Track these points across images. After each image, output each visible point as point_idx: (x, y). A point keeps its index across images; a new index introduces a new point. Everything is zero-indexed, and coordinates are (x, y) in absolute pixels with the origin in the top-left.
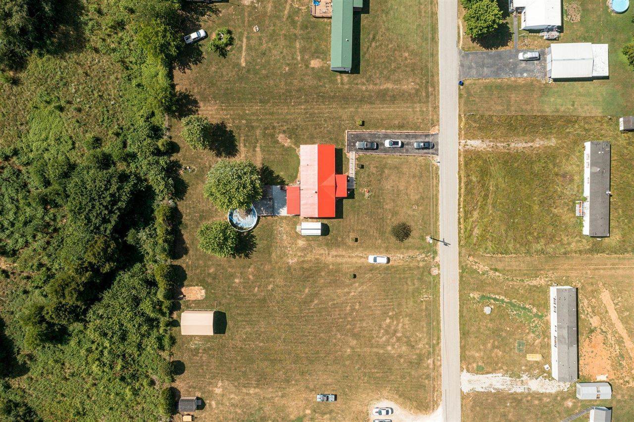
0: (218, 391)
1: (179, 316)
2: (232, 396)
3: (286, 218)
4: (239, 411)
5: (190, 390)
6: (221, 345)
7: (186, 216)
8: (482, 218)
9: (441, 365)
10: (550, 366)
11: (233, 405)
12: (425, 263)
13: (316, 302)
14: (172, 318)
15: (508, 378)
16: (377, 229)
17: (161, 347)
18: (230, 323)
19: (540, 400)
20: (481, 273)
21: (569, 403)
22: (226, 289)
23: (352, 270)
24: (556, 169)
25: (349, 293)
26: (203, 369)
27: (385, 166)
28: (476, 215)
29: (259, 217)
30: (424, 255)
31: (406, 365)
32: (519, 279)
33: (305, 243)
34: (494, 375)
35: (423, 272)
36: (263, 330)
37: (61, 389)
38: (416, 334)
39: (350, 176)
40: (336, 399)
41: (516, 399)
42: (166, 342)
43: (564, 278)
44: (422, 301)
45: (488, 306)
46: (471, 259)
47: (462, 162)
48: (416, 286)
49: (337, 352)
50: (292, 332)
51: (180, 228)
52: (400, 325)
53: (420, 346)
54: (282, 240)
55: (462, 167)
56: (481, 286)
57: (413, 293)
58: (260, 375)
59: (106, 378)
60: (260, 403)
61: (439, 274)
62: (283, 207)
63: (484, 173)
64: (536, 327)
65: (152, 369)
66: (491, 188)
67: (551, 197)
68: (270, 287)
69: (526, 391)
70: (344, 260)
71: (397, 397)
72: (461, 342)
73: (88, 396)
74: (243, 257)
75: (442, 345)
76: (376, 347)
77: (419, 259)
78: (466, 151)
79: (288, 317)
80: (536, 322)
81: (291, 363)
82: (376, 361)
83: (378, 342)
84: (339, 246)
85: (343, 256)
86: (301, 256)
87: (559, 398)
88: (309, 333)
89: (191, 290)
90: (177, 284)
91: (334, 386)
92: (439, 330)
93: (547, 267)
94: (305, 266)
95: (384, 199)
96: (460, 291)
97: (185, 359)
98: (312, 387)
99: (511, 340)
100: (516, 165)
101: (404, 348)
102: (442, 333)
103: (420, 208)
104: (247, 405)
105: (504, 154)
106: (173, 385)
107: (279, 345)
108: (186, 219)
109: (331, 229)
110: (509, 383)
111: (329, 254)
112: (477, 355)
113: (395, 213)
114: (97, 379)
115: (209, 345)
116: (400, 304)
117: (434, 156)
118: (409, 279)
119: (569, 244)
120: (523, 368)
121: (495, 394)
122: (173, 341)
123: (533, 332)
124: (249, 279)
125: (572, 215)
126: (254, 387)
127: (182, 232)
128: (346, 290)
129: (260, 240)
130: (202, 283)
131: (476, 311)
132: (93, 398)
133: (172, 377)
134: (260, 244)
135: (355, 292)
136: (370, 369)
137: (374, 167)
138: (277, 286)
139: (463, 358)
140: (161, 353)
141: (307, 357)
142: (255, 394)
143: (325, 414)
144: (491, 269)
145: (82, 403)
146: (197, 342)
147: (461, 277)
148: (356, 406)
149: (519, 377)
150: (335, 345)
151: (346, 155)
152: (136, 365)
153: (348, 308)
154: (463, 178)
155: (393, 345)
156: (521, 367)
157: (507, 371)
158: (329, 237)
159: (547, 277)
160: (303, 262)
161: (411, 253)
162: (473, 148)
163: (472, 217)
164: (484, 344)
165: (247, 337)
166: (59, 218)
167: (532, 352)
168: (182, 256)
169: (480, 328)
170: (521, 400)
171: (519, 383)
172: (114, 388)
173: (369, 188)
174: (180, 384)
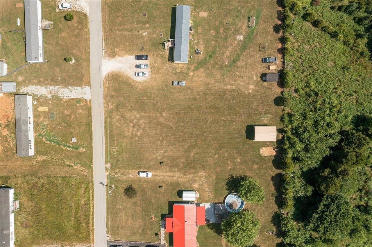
0: (252, 87)
1: (278, 136)
2: (242, 83)
3: (206, 202)
4: (238, 73)
5: (271, 87)
6: (249, 118)
7: (272, 202)
8: (79, 200)
9: (104, 104)
10: (33, 103)
11: (242, 77)
12: (115, 171)
13: (186, 147)
14: (282, 135)
15: (60, 95)
16: (146, 194)
17: (290, 115)
18: (243, 132)
19: (39, 81)
20: (79, 164)
21: (20, 78)
22: (246, 154)
23: (162, 167)
24: (32, 230)
25: (164, 152)
26: (262, 101)
27: (141, 234)
28: (82, 202)
29: (224, 203)
30: (116, 176)
31: (127, 105)
32: (54, 160)
33: (194, 186)
34: (69, 98)
35: (116, 165)
36: (221, 128)
37: (359, 85)
38: (121, 124)
39: (164, 229)
40: (173, 82)
41: (54, 81)
42: (286, 119)
43: (25, 160)
44: (117, 146)
45: (74, 143)
46: (85, 174)
47: (91, 235)
48: (120, 157)
49: (172, 114)
50: (202, 127)
51: (277, 194)
52: (131, 131)
53: (117, 117)
54: (209, 187)
55: (91, 233)
56: (79, 156)
57: (123, 151)
58: (223, 98)
59: (328, 94)
60: (223, 79)
61: (106, 163)
62: (208, 209)
63: (77, 229)
64: (43, 129)
65: (296, 101)
66: (73, 219)
67: (35, 212)
68: (217, 156)
69: (48, 87)
70: (167, 174)
71: (133, 84)
72: (91, 119)
73: (340, 80)
74: (235, 176)
75: (103, 118)
76: (146, 116)
77: (119, 174)
78: (90, 243)
79: (205, 137)
80: (43, 132)
81: (203, 106)
82: (146, 107)
83: (145, 120)
84: (171, 183)
85: (168, 176)
86: (196, 177)
87: (27, 82)
88: (191, 126)
89: (269, 154)
90: (279, 157)
91: (174, 91)
92: (105, 127)
93: (37, 167)
94: (193, 170)
95: (142, 214)
96: (92, 152)
97: (274, 107)
98: (189, 91)
99: (59, 120)
100: (57, 234)
101: (128, 115)
102: (103, 125)
103: (118, 207)
104: (232, 78)
105: (65, 241)
106: (282, 90)
107: (210, 118)
108: (273, 200)
109: (177, 194)
110: (59, 92)
111: (178, 178)
112: (80, 111)
113: (135, 204)
114: (334, 92)
115: (258, 117)
116: (131, 144)
117: (110, 240)
118: (125, 161)
119: (22, 182)
120: (50, 102)
121: (69, 85)
122: (282, 119)
123: (44, 125)
124: (231, 161)
125: (22, 201)
126: (227, 89)
127: (275, 191)
128: (166, 154)
129: (223, 187)
130: (262, 159)
131: (82, 139)
132: (337, 79)
133: (283, 95)
134: (223, 185)
135: (161, 153)
136: (150, 102)
137: (148, 234)
138: (212, 157)
139: (89, 109)
140: (290, 111)
141: (192, 110)
142: (227, 85)
143: (180, 72)
144: (72, 167)
145: (344, 75)
146: (266, 119)
147: (91, 161)
148: (159, 78)
149: (53, 96)
150: (174, 118)
151: (167, 242)
152: (307, 104)
153: (165, 142)
154: (91, 226)
155: (135, 117)
156: (51, 103)
157: (61, 100)
158: (178, 189)
159: (37, 161)
160: (195, 173)
161: (124, 178)
162: (84, 244)
163: (85, 201)
164: (76, 117)
165: (232, 123)
166: (358, 198)
167: (45, 112)
168: (275, 175)
169: (79, 128)
170: (51, 81)
171: (53, 92)
172: (323, 87)
173: (152, 221)
174: (277, 90)
